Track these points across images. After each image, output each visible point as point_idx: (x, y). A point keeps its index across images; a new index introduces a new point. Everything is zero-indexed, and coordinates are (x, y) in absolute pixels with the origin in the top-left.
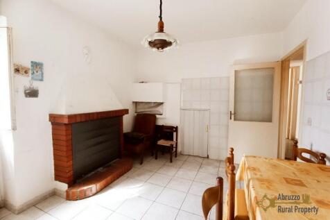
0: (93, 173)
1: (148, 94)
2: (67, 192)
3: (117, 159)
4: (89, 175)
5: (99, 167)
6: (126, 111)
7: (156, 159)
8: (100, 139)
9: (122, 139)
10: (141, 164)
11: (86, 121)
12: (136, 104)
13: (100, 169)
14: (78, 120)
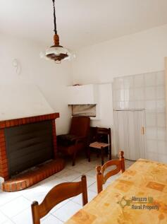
0: (26, 171)
1: (82, 96)
2: (3, 185)
3: (51, 160)
4: (23, 173)
5: (32, 166)
6: (57, 115)
7: (89, 161)
8: (31, 141)
9: (55, 141)
10: (73, 165)
11: (15, 126)
12: (72, 106)
13: (33, 168)
14: (8, 125)
